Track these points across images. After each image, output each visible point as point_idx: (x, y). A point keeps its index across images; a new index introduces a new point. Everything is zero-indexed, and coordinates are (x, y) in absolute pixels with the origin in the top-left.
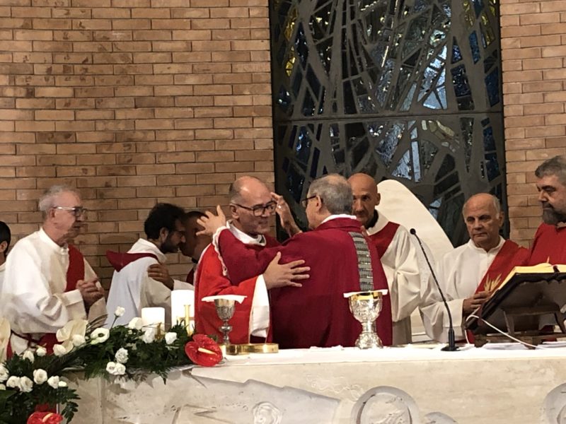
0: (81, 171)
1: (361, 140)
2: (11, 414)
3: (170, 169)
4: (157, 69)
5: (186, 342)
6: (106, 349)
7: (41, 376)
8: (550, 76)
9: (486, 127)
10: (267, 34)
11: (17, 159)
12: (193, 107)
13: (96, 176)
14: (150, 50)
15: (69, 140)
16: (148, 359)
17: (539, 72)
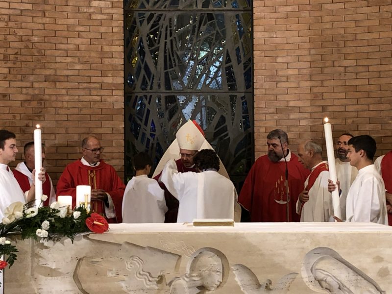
0: (12, 117)
1: (173, 105)
3: (64, 118)
4: (59, 59)
5: (86, 218)
6: (36, 221)
8: (280, 73)
9: (243, 101)
10: (122, 42)
12: (79, 83)
13: (20, 120)
14: (55, 48)
15: (6, 98)
17: (274, 71)
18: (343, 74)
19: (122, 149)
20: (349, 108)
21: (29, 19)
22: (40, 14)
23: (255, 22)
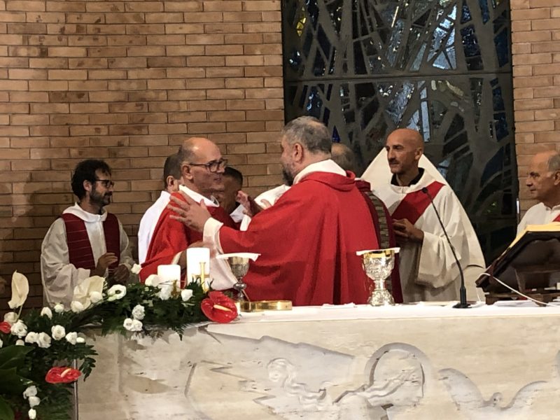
0: (94, 130)
1: (370, 100)
2: (30, 369)
3: (182, 129)
4: (169, 29)
5: (202, 299)
6: (123, 305)
7: (59, 332)
8: (558, 36)
9: (495, 87)
11: (30, 118)
12: (205, 67)
13: (109, 135)
14: (162, 10)
15: (82, 99)
16: (164, 316)
17: (548, 32)
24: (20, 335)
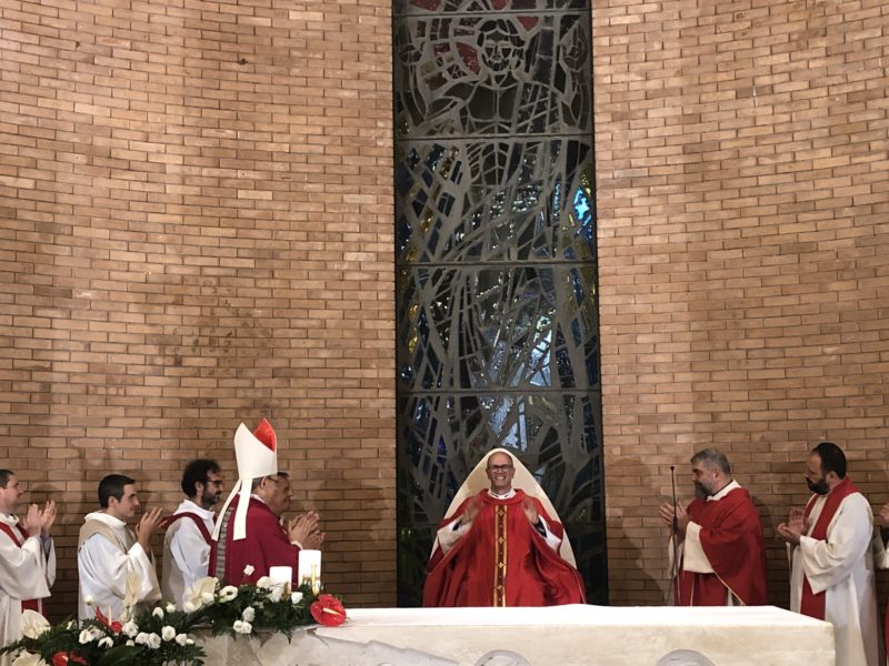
0: (221, 434)
1: (474, 411)
3: (302, 434)
5: (312, 602)
6: (234, 607)
8: (643, 360)
9: (586, 404)
10: (393, 315)
11: (163, 422)
12: (325, 379)
14: (288, 326)
15: (211, 405)
16: (274, 618)
17: (633, 357)
18: (743, 362)
19: (393, 483)
20: (755, 416)
21: (250, 283)
22: (266, 274)
23: (601, 280)
24: (131, 635)
